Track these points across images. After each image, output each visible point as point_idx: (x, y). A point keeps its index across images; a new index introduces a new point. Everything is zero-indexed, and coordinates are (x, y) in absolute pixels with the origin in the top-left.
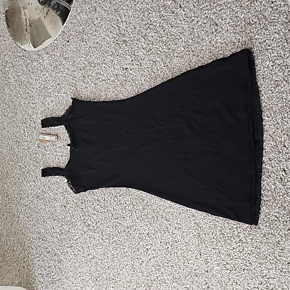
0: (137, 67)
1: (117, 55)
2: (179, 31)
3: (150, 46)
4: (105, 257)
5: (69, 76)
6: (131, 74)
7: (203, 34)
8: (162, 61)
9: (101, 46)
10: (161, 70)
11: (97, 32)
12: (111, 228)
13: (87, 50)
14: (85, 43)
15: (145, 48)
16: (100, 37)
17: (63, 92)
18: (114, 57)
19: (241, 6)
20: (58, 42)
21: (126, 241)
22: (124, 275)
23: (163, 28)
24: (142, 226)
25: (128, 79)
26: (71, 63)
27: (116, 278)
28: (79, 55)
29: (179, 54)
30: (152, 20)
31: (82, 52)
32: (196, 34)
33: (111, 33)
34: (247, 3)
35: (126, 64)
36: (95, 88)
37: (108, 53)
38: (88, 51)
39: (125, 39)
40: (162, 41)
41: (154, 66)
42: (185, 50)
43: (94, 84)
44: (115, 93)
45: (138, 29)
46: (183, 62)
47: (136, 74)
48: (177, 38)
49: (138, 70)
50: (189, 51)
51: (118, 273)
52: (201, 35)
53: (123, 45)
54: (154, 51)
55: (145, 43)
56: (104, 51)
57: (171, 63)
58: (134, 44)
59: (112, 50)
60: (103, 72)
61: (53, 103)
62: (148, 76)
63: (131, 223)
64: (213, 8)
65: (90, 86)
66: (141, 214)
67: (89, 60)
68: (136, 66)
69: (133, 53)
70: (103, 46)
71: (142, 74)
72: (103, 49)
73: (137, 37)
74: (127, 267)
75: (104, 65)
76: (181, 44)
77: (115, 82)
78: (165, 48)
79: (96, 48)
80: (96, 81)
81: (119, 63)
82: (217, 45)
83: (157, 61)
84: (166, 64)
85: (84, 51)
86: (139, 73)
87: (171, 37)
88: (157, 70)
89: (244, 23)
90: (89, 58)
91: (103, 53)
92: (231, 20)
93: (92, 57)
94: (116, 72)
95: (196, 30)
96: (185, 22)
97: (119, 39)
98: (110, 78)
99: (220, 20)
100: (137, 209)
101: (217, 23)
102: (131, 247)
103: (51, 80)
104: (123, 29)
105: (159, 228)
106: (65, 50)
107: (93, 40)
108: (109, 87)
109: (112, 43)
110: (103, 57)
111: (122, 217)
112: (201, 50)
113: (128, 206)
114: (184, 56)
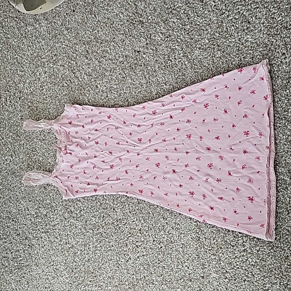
0: (152, 52)
1: (130, 36)
2: (206, 22)
3: (170, 32)
4: (86, 248)
5: (69, 48)
6: (144, 58)
7: (233, 30)
8: (182, 50)
9: (112, 23)
10: (179, 60)
11: (110, 7)
12: (97, 219)
13: (94, 24)
14: (93, 16)
15: (163, 33)
16: (113, 13)
17: (59, 65)
18: (126, 37)
19: (279, 8)
20: (61, 10)
21: (113, 234)
22: (106, 270)
23: (187, 16)
24: (134, 221)
25: (139, 63)
26: (73, 35)
27: (96, 272)
28: (84, 27)
29: (202, 46)
30: (176, 5)
31: (88, 24)
32: (225, 28)
33: (126, 10)
34: (287, 6)
35: (139, 46)
36: (100, 66)
37: (119, 31)
38: (96, 25)
39: (142, 20)
40: (185, 29)
41: (172, 53)
42: (210, 42)
43: (99, 61)
44: (122, 75)
45: (159, 11)
46: (206, 55)
47: (150, 59)
48: (202, 29)
49: (152, 55)
50: (214, 45)
51: (99, 267)
52: (230, 30)
53: (139, 26)
54: (173, 38)
55: (164, 28)
56: (115, 28)
57: (192, 54)
58: (151, 27)
59: (124, 28)
60: (111, 51)
61: (46, 75)
62: (164, 63)
63: (122, 216)
64: (248, 5)
65: (93, 64)
66: (135, 208)
67: (96, 34)
68: (150, 51)
69: (149, 36)
70: (115, 22)
71: (157, 60)
72: (114, 26)
73: (156, 20)
74: (111, 262)
75: (114, 44)
76: (206, 36)
77: (123, 63)
78: (187, 37)
79: (106, 24)
80: (101, 59)
81: (131, 44)
82: (246, 43)
83: (176, 49)
84: (186, 55)
85: (91, 24)
86: (154, 59)
87: (195, 27)
88: (175, 59)
89: (281, 26)
90: (95, 33)
91: (114, 31)
92: (266, 20)
93: (100, 32)
94: (127, 53)
95: (225, 25)
96: (213, 14)
97: (134, 18)
98: (118, 58)
99: (254, 18)
100: (131, 202)
101: (250, 20)
102: (118, 241)
103: (46, 49)
104: (141, 9)
105: (154, 225)
106: (69, 19)
107: (103, 14)
108: (116, 67)
109: (126, 22)
110: (113, 35)
111: (111, 208)
112: (228, 46)
113: (121, 197)
114: (208, 49)
